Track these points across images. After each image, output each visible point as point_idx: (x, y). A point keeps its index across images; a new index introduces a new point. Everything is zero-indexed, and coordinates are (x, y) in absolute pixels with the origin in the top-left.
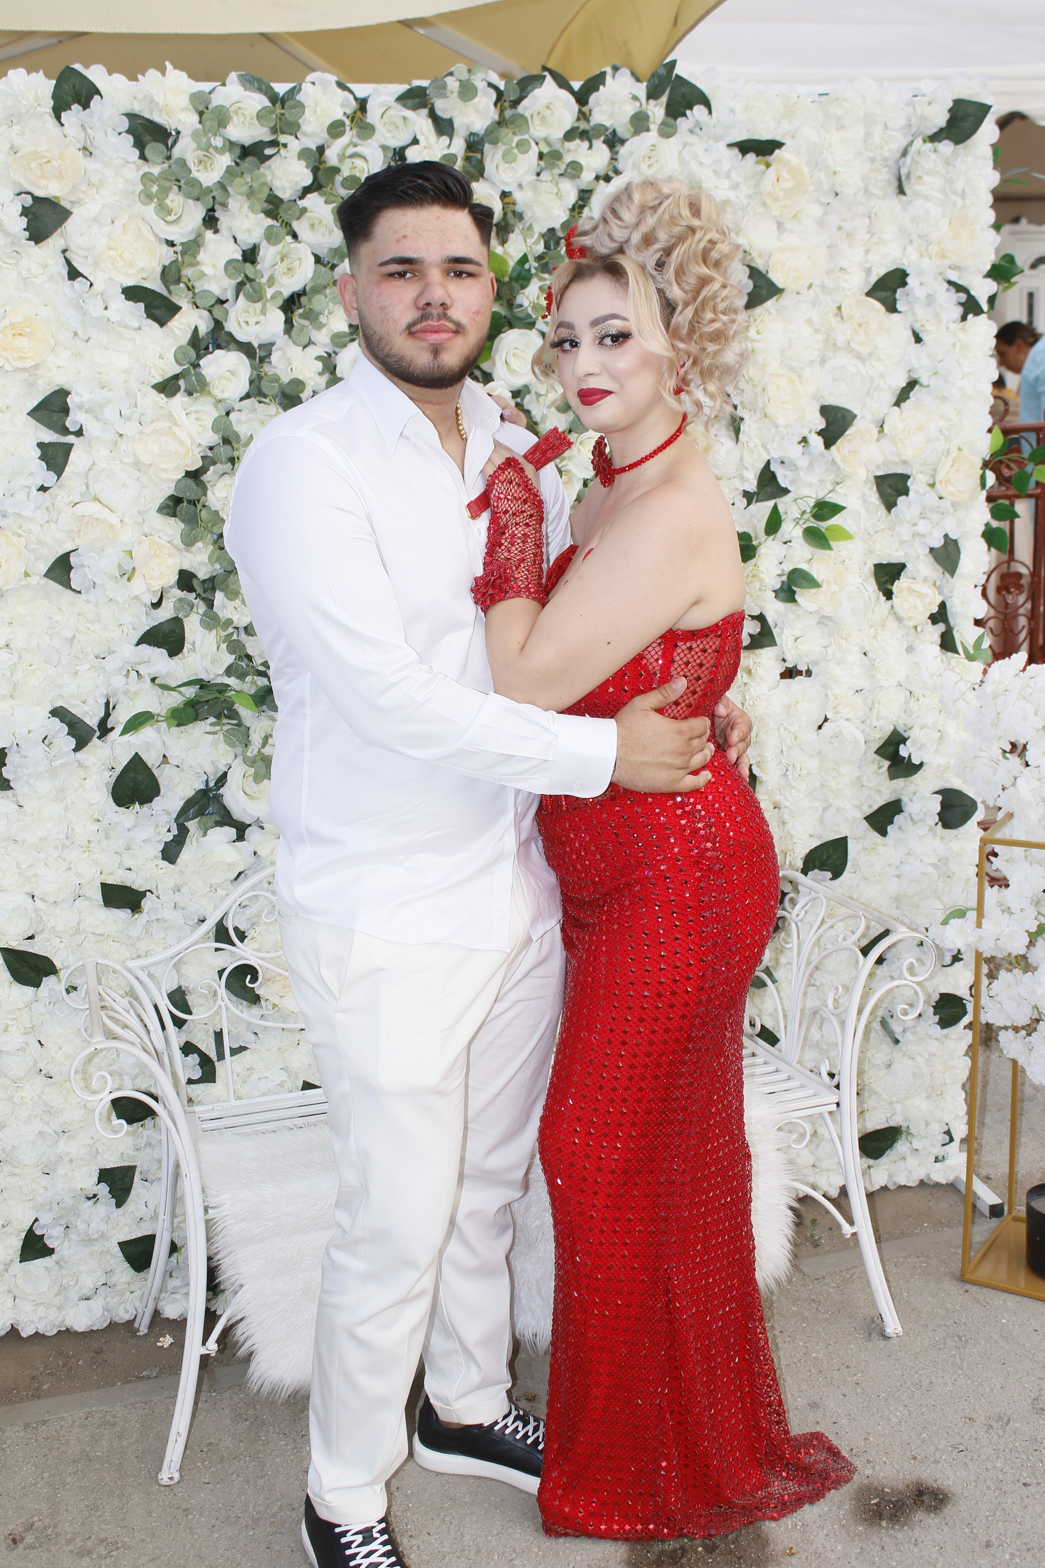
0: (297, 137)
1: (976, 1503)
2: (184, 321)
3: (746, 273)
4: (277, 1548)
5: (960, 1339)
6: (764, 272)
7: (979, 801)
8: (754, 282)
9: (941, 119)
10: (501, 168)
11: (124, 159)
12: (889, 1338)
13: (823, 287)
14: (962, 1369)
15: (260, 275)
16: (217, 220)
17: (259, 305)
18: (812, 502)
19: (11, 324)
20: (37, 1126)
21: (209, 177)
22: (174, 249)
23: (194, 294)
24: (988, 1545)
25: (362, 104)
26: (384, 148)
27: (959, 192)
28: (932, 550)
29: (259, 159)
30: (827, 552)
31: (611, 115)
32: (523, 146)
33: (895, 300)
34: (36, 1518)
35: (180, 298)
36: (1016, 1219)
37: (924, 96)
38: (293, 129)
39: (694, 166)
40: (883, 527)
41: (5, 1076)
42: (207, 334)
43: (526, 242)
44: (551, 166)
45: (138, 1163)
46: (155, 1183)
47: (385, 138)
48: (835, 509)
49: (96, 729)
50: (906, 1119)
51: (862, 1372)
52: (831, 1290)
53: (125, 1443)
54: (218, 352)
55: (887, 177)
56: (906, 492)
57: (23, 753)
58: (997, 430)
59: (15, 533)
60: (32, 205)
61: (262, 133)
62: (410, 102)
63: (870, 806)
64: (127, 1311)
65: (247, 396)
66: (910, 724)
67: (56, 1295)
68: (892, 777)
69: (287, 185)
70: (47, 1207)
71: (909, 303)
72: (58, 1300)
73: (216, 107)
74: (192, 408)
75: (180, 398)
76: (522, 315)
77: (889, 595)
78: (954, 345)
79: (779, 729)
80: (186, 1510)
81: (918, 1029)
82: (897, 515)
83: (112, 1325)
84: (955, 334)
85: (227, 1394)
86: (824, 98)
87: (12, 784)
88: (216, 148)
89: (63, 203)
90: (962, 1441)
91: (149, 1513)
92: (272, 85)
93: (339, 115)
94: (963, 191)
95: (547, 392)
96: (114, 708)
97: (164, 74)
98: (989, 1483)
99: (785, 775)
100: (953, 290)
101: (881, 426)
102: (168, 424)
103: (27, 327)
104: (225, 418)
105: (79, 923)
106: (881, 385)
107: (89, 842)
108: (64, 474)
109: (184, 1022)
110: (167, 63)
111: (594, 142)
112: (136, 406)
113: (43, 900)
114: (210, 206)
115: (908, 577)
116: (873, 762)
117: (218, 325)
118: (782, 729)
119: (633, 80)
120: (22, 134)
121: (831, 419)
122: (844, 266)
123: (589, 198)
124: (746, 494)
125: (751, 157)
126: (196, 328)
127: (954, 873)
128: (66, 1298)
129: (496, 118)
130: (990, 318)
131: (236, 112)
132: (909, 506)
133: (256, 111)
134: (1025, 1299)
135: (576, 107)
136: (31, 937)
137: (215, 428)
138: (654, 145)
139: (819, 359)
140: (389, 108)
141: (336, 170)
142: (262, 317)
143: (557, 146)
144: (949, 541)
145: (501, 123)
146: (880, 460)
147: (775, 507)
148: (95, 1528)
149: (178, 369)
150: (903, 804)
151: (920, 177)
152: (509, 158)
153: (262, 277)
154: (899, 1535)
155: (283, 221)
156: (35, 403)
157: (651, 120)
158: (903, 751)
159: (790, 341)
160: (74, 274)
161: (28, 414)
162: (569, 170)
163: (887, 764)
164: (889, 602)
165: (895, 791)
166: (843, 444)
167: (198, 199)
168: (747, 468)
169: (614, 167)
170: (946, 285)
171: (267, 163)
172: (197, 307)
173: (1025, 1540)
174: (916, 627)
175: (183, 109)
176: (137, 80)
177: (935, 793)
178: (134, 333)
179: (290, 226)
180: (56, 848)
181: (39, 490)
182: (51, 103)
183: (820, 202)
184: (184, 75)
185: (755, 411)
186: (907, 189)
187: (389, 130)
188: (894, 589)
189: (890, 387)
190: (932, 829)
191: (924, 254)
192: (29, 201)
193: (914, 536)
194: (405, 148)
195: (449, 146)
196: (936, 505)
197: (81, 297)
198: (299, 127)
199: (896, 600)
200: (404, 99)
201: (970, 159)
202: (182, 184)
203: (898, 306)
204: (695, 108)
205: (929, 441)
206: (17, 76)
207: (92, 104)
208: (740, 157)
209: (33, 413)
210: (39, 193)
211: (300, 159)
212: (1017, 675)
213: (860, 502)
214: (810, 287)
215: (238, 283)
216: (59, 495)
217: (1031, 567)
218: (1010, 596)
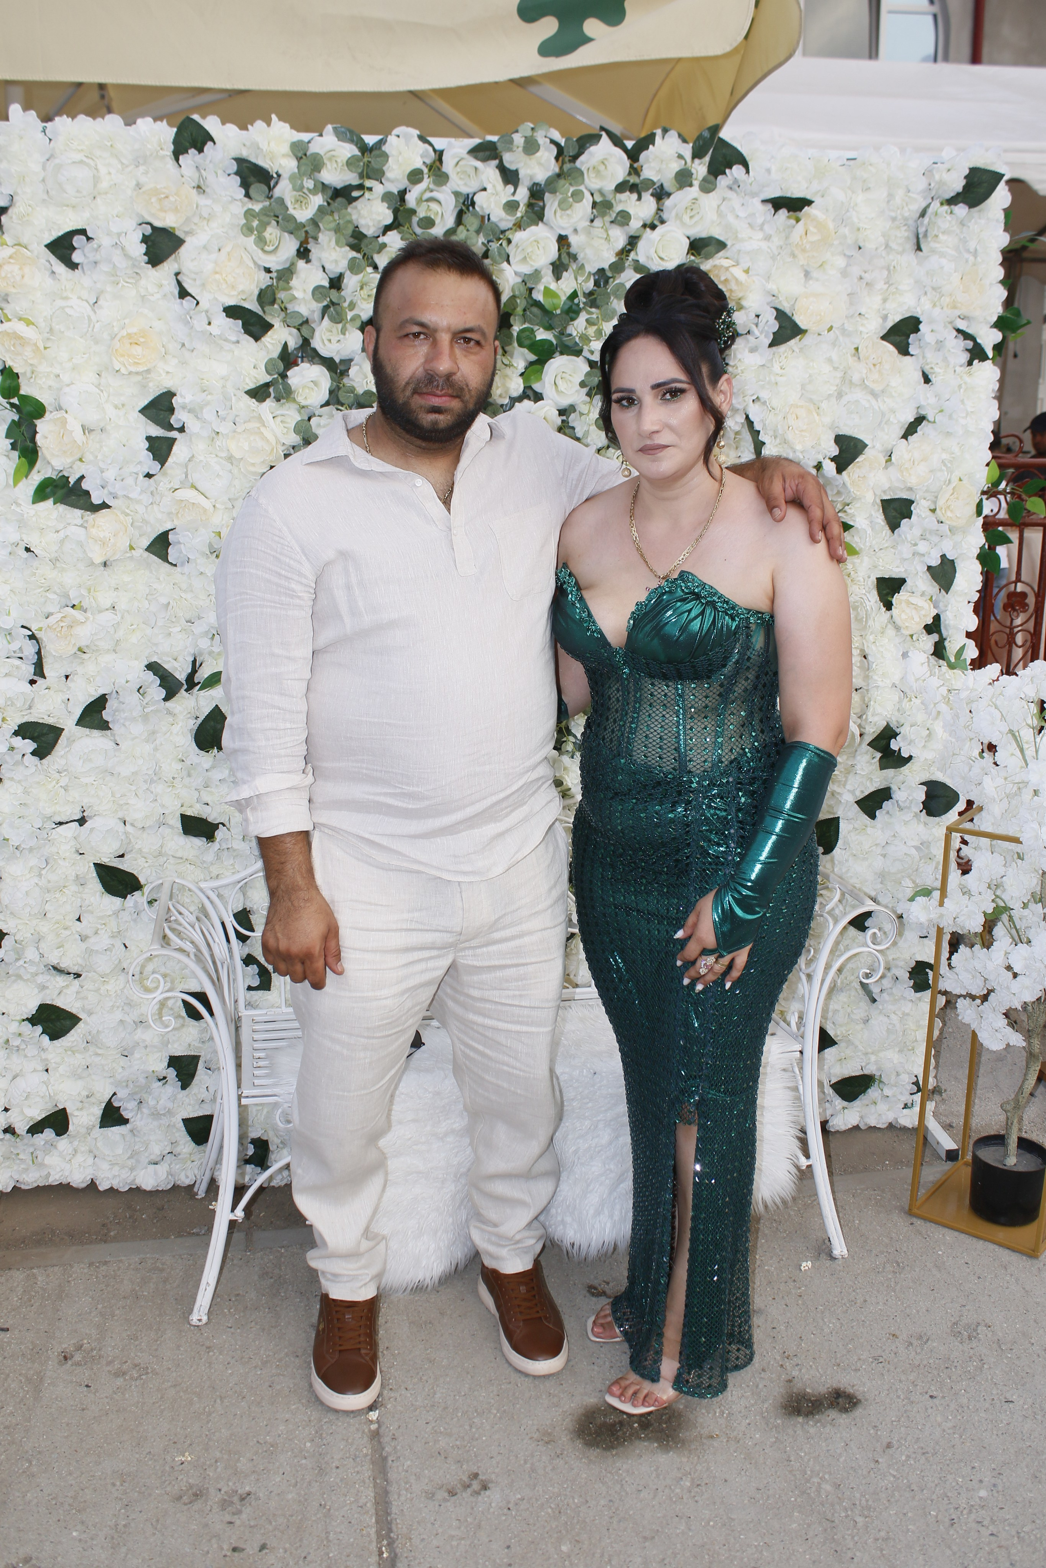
0: (381, 183)
1: (885, 1409)
2: (275, 337)
3: (774, 314)
4: (278, 1387)
5: (898, 1265)
6: (790, 315)
7: (961, 793)
8: (780, 323)
9: (957, 184)
10: (558, 215)
11: (231, 197)
12: (836, 1259)
13: (843, 330)
14: (894, 1292)
15: (343, 300)
16: (309, 251)
17: (340, 326)
19: (128, 333)
20: (118, 1015)
21: (303, 214)
22: (270, 274)
23: (286, 314)
24: (889, 1446)
25: (440, 154)
26: (457, 194)
27: (972, 250)
28: (929, 568)
29: (347, 200)
31: (659, 172)
32: (577, 196)
33: (908, 344)
34: (85, 1341)
35: (274, 317)
36: (966, 1164)
37: (943, 163)
38: (378, 175)
39: (731, 218)
40: (886, 545)
41: (95, 972)
42: (295, 349)
43: (576, 280)
44: (603, 215)
45: (202, 1054)
46: (216, 1072)
47: (458, 185)
49: (184, 682)
50: (879, 1069)
51: (806, 1286)
52: (792, 1213)
53: (168, 1287)
54: (304, 365)
55: (906, 234)
56: (909, 515)
57: (121, 699)
58: (994, 464)
59: (123, 512)
60: (151, 234)
61: (352, 178)
62: (481, 154)
63: (862, 792)
64: (187, 1177)
65: (327, 404)
66: (902, 721)
67: (129, 1158)
68: (882, 767)
69: (371, 224)
70: (124, 1084)
71: (920, 347)
72: (130, 1163)
73: (312, 154)
74: (278, 412)
75: (269, 403)
76: (570, 344)
77: (889, 606)
78: (960, 386)
80: (208, 1348)
81: (894, 990)
82: (900, 536)
83: (175, 1188)
84: (961, 377)
85: (259, 1255)
86: (852, 162)
87: (110, 726)
88: (308, 189)
89: (178, 233)
90: (883, 1354)
91: (178, 1347)
92: (363, 136)
93: (418, 164)
94: (976, 250)
95: (589, 412)
96: (201, 665)
97: (269, 124)
98: (900, 1393)
100: (962, 338)
101: (890, 456)
102: (258, 425)
103: (143, 337)
104: (307, 422)
105: (162, 847)
106: (891, 420)
107: (173, 778)
108: (167, 464)
109: (248, 937)
110: (274, 117)
111: (643, 194)
112: (231, 408)
113: (132, 825)
114: (303, 239)
115: (907, 591)
116: (866, 753)
117: (306, 342)
119: (680, 141)
120: (146, 173)
121: (844, 447)
123: (636, 243)
125: (783, 212)
126: (286, 344)
128: (138, 1161)
129: (557, 170)
130: (994, 363)
131: (330, 159)
132: (911, 528)
133: (346, 159)
134: (963, 1235)
135: (627, 163)
136: (122, 856)
137: (297, 429)
138: (696, 199)
139: (836, 394)
140: (462, 159)
141: (413, 212)
142: (342, 336)
143: (610, 197)
144: (946, 560)
145: (559, 176)
146: (887, 486)
148: (132, 1354)
149: (268, 379)
150: (892, 792)
151: (936, 236)
152: (564, 206)
153: (345, 301)
154: (812, 1430)
155: (365, 254)
156: (146, 402)
157: (694, 176)
158: (894, 745)
159: (810, 376)
160: (183, 293)
161: (140, 411)
162: (619, 218)
163: (879, 755)
164: (889, 612)
165: (884, 780)
166: (853, 470)
167: (292, 233)
169: (660, 217)
170: (955, 333)
171: (354, 204)
172: (289, 326)
173: (922, 1445)
174: (912, 636)
175: (284, 156)
176: (247, 129)
177: (921, 784)
178: (233, 346)
179: (372, 258)
180: (145, 782)
181: (145, 476)
182: (172, 147)
183: (845, 255)
184: (287, 126)
185: (777, 437)
186: (923, 246)
187: (461, 179)
188: (894, 601)
189: (899, 421)
190: (916, 815)
191: (937, 304)
192: (148, 230)
193: (913, 555)
194: (475, 194)
195: (514, 194)
196: (935, 528)
197: (188, 313)
198: (383, 173)
199: (895, 611)
200: (475, 152)
201: (983, 221)
202: (280, 219)
203: (910, 350)
204: (734, 167)
205: (931, 471)
206: (145, 124)
207: (206, 149)
208: (773, 212)
209: (143, 411)
210: (158, 224)
211: (382, 201)
212: (990, 684)
213: (867, 522)
214: (830, 329)
215: (324, 307)
216: (163, 483)
217: (1036, 589)
218: (1015, 614)
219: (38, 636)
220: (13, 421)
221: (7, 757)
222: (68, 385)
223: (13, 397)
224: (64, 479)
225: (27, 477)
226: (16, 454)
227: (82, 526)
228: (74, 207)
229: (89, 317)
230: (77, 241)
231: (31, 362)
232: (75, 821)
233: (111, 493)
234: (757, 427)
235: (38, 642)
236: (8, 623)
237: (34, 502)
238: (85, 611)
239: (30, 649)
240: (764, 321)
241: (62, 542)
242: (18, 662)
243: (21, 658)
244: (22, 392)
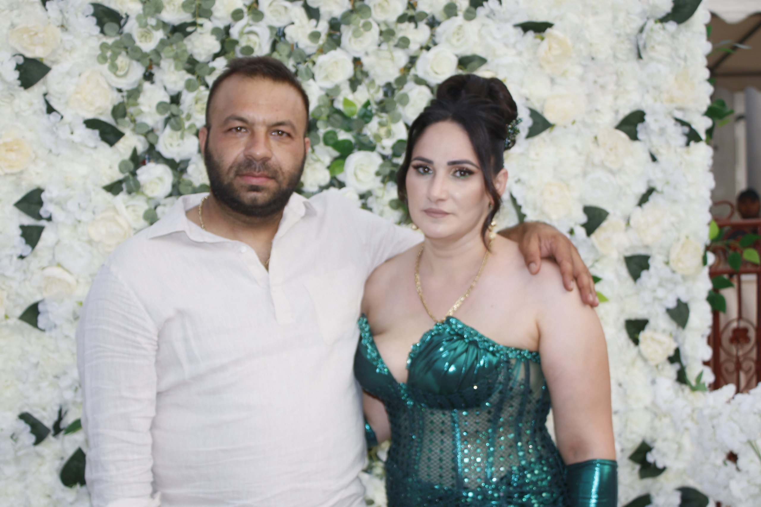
0: (210, 20)
2: (126, 143)
3: (527, 113)
6: (541, 113)
7: (709, 497)
8: (533, 120)
9: (666, 7)
10: (352, 41)
11: (89, 33)
13: (584, 123)
15: (181, 113)
16: (153, 75)
17: (179, 133)
19: (4, 142)
21: (148, 46)
22: (122, 94)
23: (135, 125)
26: (271, 28)
27: (682, 57)
28: (667, 310)
29: (183, 34)
31: (431, 6)
32: (367, 26)
33: (637, 132)
35: (125, 127)
38: (207, 14)
39: (489, 40)
40: (630, 293)
42: (143, 152)
43: (369, 91)
44: (387, 40)
47: (271, 21)
48: (598, 279)
49: (51, 429)
54: (150, 164)
55: (628, 46)
56: (647, 268)
58: (714, 224)
60: (24, 63)
61: (186, 17)
65: (170, 195)
66: (654, 438)
68: (642, 477)
69: (202, 52)
71: (646, 134)
74: (130, 203)
75: (122, 196)
76: (366, 142)
77: (636, 342)
78: (681, 163)
82: (641, 285)
84: (681, 156)
88: (152, 27)
89: (45, 62)
93: (239, 5)
94: (685, 56)
95: (385, 196)
96: (66, 414)
100: (679, 125)
101: (628, 221)
102: (112, 214)
103: (16, 145)
104: (153, 210)
106: (627, 192)
108: (37, 247)
111: (419, 23)
112: (91, 201)
114: (148, 65)
115: (650, 330)
116: (629, 465)
117: (152, 147)
121: (591, 216)
122: (599, 107)
123: (415, 62)
125: (531, 34)
126: (135, 148)
129: (350, 7)
130: (708, 143)
131: (168, 3)
132: (650, 278)
133: (182, 2)
137: (145, 214)
138: (461, 26)
139: (581, 173)
141: (236, 42)
142: (181, 141)
143: (393, 27)
144: (680, 303)
145: (352, 11)
146: (628, 245)
149: (121, 176)
150: (651, 498)
151: (652, 47)
152: (356, 34)
153: (183, 113)
155: (198, 76)
156: (20, 198)
157: (459, 8)
158: (650, 458)
159: (560, 160)
160: (50, 110)
161: (14, 205)
162: (400, 43)
163: (637, 467)
164: (637, 347)
165: (644, 488)
166: (599, 234)
167: (139, 61)
169: (433, 40)
170: (673, 122)
171: (188, 37)
172: (137, 134)
174: (657, 366)
175: (131, 1)
177: (676, 490)
178: (92, 151)
179: (204, 79)
181: (18, 258)
183: (581, 65)
186: (643, 55)
187: (273, 16)
188: (640, 337)
189: (633, 193)
191: (657, 99)
192: (21, 61)
193: (653, 300)
194: (285, 27)
195: (316, 26)
196: (670, 277)
197: (54, 126)
198: (211, 13)
199: (642, 346)
201: (689, 34)
202: (129, 49)
203: (638, 136)
205: (663, 232)
208: (522, 34)
209: (17, 205)
210: (29, 55)
211: (212, 34)
212: (727, 402)
213: (613, 275)
214: (574, 122)
215: (166, 118)
216: (33, 263)
217: (755, 324)
218: (740, 345)
234: (520, 202)
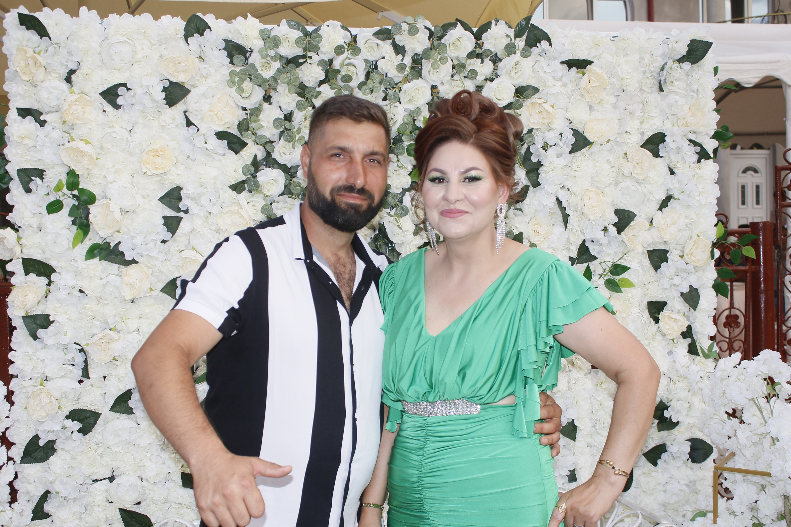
0: (317, 54)
2: (249, 151)
3: (571, 132)
6: (582, 133)
7: (714, 446)
8: (575, 138)
9: (684, 50)
10: (431, 73)
11: (221, 63)
13: (616, 142)
15: (293, 128)
16: (271, 97)
17: (291, 144)
18: (610, 265)
19: (152, 149)
21: (268, 74)
22: (246, 112)
23: (256, 137)
25: (355, 38)
26: (366, 61)
27: (695, 90)
28: (682, 294)
29: (296, 65)
30: (619, 294)
31: (494, 45)
32: (443, 60)
33: (659, 150)
35: (248, 139)
38: (316, 49)
39: (541, 73)
40: (652, 280)
42: (262, 159)
44: (459, 72)
47: (367, 55)
48: (625, 269)
54: (268, 169)
55: (653, 81)
56: (666, 260)
58: (719, 225)
59: (146, 266)
60: (169, 86)
61: (299, 51)
62: (381, 36)
63: (647, 447)
65: (283, 194)
66: (671, 398)
68: (660, 430)
69: (311, 79)
71: (666, 152)
73: (273, 37)
74: (251, 200)
75: (245, 194)
77: (657, 320)
78: (694, 176)
79: (590, 398)
82: (661, 273)
84: (694, 170)
86: (615, 39)
87: (134, 411)
88: (271, 58)
89: (186, 86)
92: (306, 26)
93: (342, 43)
94: (697, 90)
97: (246, 19)
99: (594, 426)
100: (692, 145)
101: (651, 222)
102: (237, 208)
103: (162, 151)
104: (270, 206)
105: (167, 496)
106: (651, 198)
108: (176, 234)
110: (248, 14)
111: (485, 59)
112: (220, 198)
113: (147, 481)
114: (267, 89)
115: (668, 310)
117: (269, 154)
118: (592, 398)
119: (507, 26)
120: (166, 49)
121: (621, 217)
123: (481, 91)
124: (571, 259)
125: (574, 69)
126: (256, 155)
127: (699, 491)
129: (429, 45)
130: (714, 162)
131: (285, 40)
132: (668, 268)
133: (295, 39)
135: (475, 41)
136: (139, 503)
137: (263, 210)
138: (518, 62)
139: (614, 182)
140: (369, 39)
141: (338, 71)
142: (293, 150)
143: (464, 61)
144: (692, 289)
145: (431, 49)
146: (650, 241)
147: (588, 266)
149: (244, 178)
150: (667, 447)
151: (672, 82)
152: (435, 66)
153: (294, 128)
155: (307, 98)
156: (163, 194)
157: (517, 48)
158: (667, 414)
159: (596, 172)
160: (189, 123)
161: (158, 200)
162: (470, 74)
163: (656, 421)
164: (657, 325)
165: (662, 438)
166: (628, 231)
167: (260, 86)
168: (571, 244)
169: (496, 74)
170: (688, 142)
171: (300, 67)
172: (257, 144)
174: (673, 340)
175: (255, 38)
176: (231, 22)
177: (686, 441)
178: (221, 157)
179: (312, 101)
181: (161, 242)
182: (184, 33)
183: (614, 95)
184: (257, 20)
185: (576, 211)
186: (664, 88)
187: (368, 51)
188: (660, 317)
189: (656, 199)
190: (684, 463)
191: (675, 124)
192: (167, 84)
193: (671, 286)
194: (377, 61)
195: (402, 60)
196: (684, 268)
197: (192, 136)
198: (319, 48)
199: (661, 323)
200: (377, 34)
201: (701, 72)
202: (252, 77)
203: (660, 153)
204: (542, 42)
205: (679, 231)
206: (166, 19)
207: (205, 33)
208: (568, 69)
209: (161, 199)
210: (173, 80)
211: (318, 66)
212: (735, 367)
213: (639, 265)
214: (608, 141)
215: (281, 132)
216: (172, 246)
217: (744, 312)
218: (732, 329)
219: (85, 350)
220: (74, 205)
221: (61, 434)
222: (111, 183)
223: (75, 190)
224: (107, 245)
225: (82, 242)
226: (75, 227)
227: (118, 275)
228: (119, 70)
229: (127, 138)
230: (121, 91)
231: (88, 167)
232: (107, 478)
233: (138, 253)
234: (564, 204)
235: (85, 354)
236: (65, 340)
237: (86, 259)
238: (119, 332)
239: (80, 359)
240: (565, 137)
241: (105, 285)
242: (72, 367)
243: (73, 365)
244: (80, 187)
